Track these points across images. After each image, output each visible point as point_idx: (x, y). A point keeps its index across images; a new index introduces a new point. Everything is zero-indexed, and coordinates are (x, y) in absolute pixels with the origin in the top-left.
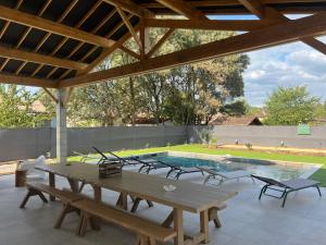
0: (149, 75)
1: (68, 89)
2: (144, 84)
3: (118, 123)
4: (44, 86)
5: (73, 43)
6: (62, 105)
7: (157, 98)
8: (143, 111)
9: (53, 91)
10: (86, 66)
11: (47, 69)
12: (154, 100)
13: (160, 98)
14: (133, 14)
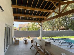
0: (64, 17)
1: (43, 22)
2: (63, 20)
3: (55, 30)
4: (38, 22)
5: (43, 12)
6: (41, 26)
7: (67, 23)
8: (63, 27)
9: (40, 23)
10: (46, 17)
11: (38, 19)
12: (66, 24)
13: (68, 23)
14: (57, 3)
